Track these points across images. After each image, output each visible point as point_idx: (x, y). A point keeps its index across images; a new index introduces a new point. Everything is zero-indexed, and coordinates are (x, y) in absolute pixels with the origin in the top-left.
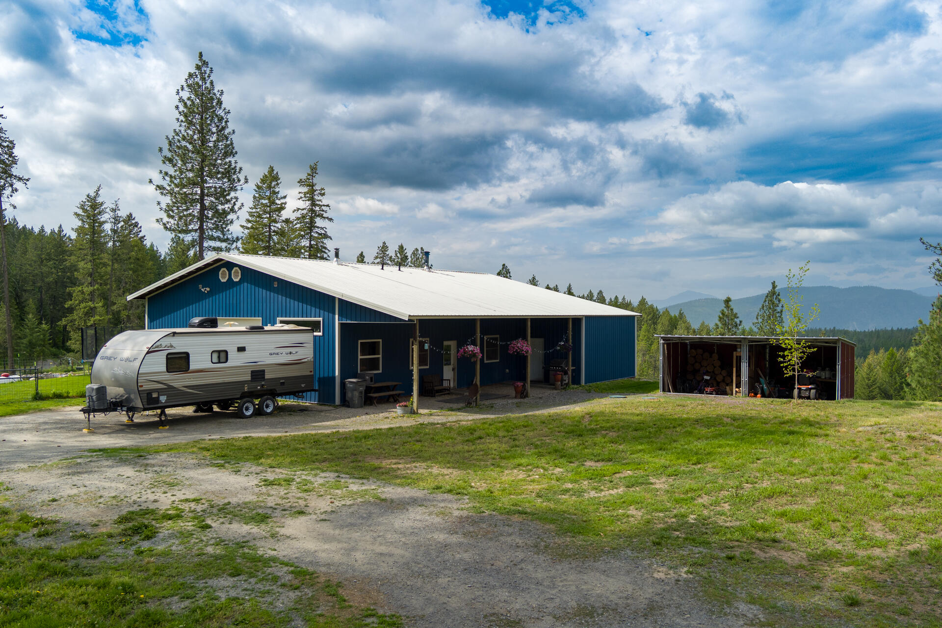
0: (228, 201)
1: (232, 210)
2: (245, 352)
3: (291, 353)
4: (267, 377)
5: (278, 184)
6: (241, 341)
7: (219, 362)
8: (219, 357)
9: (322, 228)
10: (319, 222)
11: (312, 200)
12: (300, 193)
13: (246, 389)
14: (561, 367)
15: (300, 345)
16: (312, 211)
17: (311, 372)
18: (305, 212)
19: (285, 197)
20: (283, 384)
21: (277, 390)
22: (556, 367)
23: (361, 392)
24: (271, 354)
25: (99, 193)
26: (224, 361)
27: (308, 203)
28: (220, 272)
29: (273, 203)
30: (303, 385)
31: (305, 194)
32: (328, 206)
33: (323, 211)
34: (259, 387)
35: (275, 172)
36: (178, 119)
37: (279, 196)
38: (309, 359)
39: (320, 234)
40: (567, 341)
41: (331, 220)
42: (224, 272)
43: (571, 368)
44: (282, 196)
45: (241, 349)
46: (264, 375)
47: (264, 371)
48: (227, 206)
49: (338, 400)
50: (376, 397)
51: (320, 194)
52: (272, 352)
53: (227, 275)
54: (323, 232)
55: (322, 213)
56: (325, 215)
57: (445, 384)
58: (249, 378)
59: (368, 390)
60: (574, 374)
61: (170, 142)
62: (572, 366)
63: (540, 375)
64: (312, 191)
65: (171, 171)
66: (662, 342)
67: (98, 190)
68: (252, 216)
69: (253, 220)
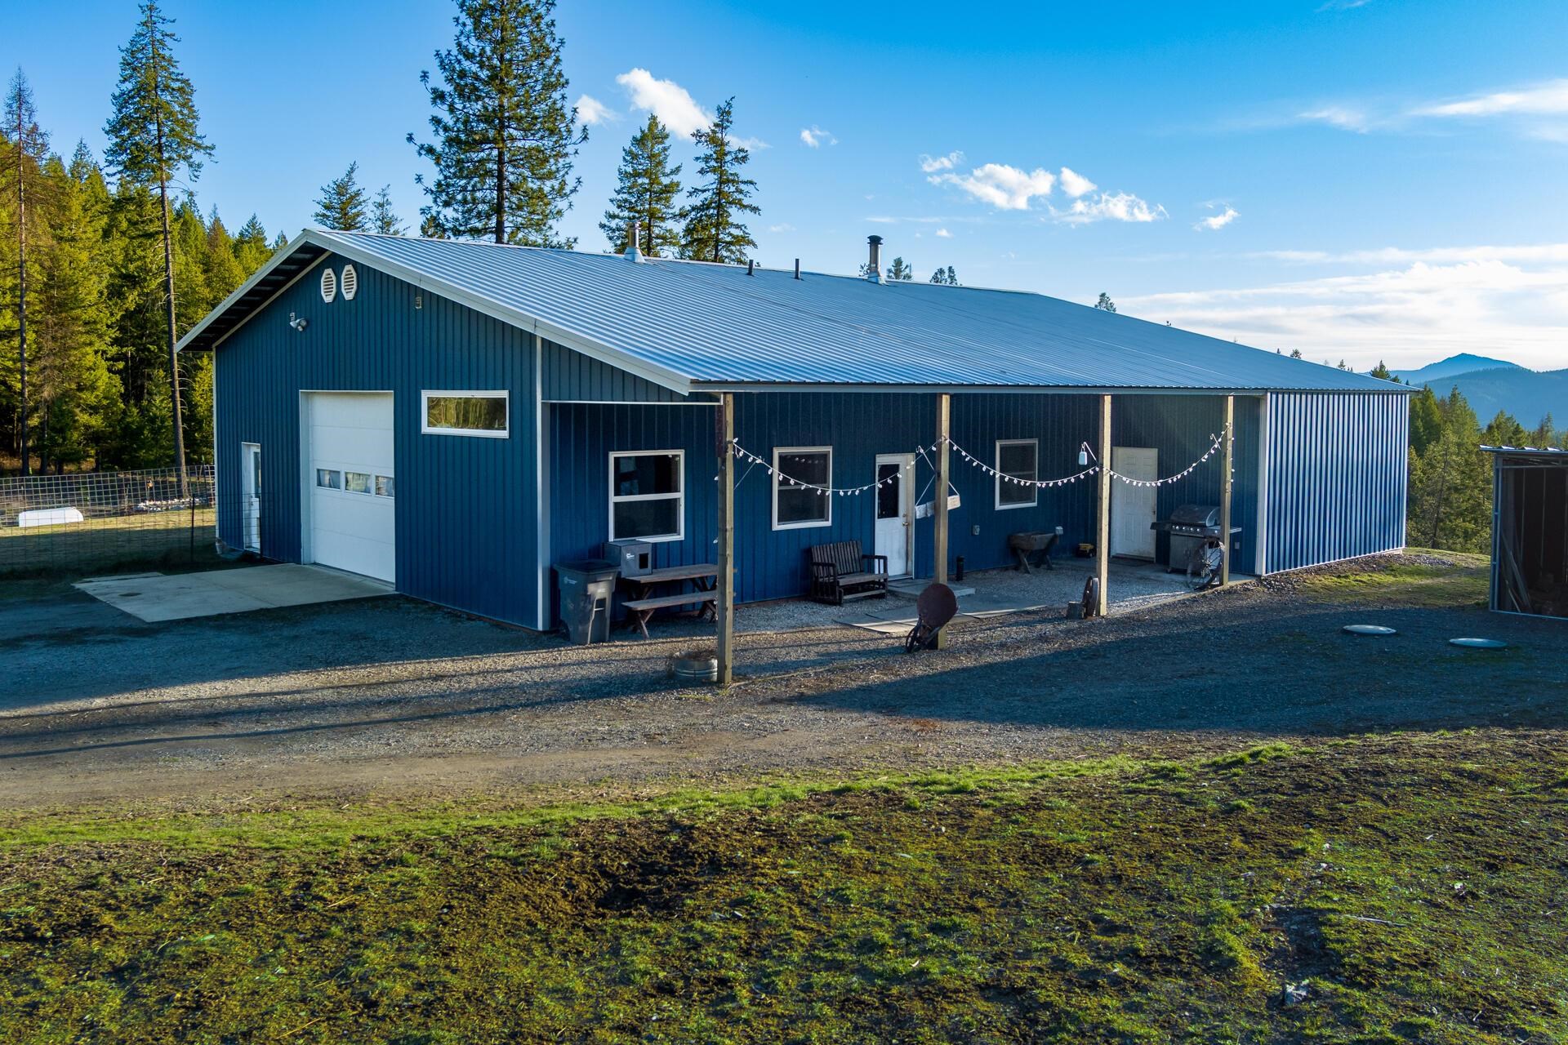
0: (550, 175)
1: (560, 192)
5: (665, 149)
9: (738, 227)
10: (735, 215)
11: (719, 170)
12: (697, 159)
14: (1203, 526)
16: (719, 193)
18: (708, 195)
22: (1188, 525)
23: (601, 601)
25: (353, 175)
27: (711, 177)
28: (323, 280)
29: (655, 181)
31: (707, 159)
32: (751, 183)
33: (741, 192)
35: (660, 127)
36: (457, 20)
37: (667, 170)
39: (734, 237)
41: (755, 209)
42: (328, 278)
44: (673, 167)
49: (542, 621)
50: (645, 613)
51: (737, 159)
53: (334, 285)
54: (741, 233)
55: (741, 196)
56: (746, 202)
60: (1237, 546)
61: (442, 62)
64: (721, 156)
65: (448, 119)
66: (1492, 464)
67: (352, 170)
68: (619, 207)
69: (621, 214)
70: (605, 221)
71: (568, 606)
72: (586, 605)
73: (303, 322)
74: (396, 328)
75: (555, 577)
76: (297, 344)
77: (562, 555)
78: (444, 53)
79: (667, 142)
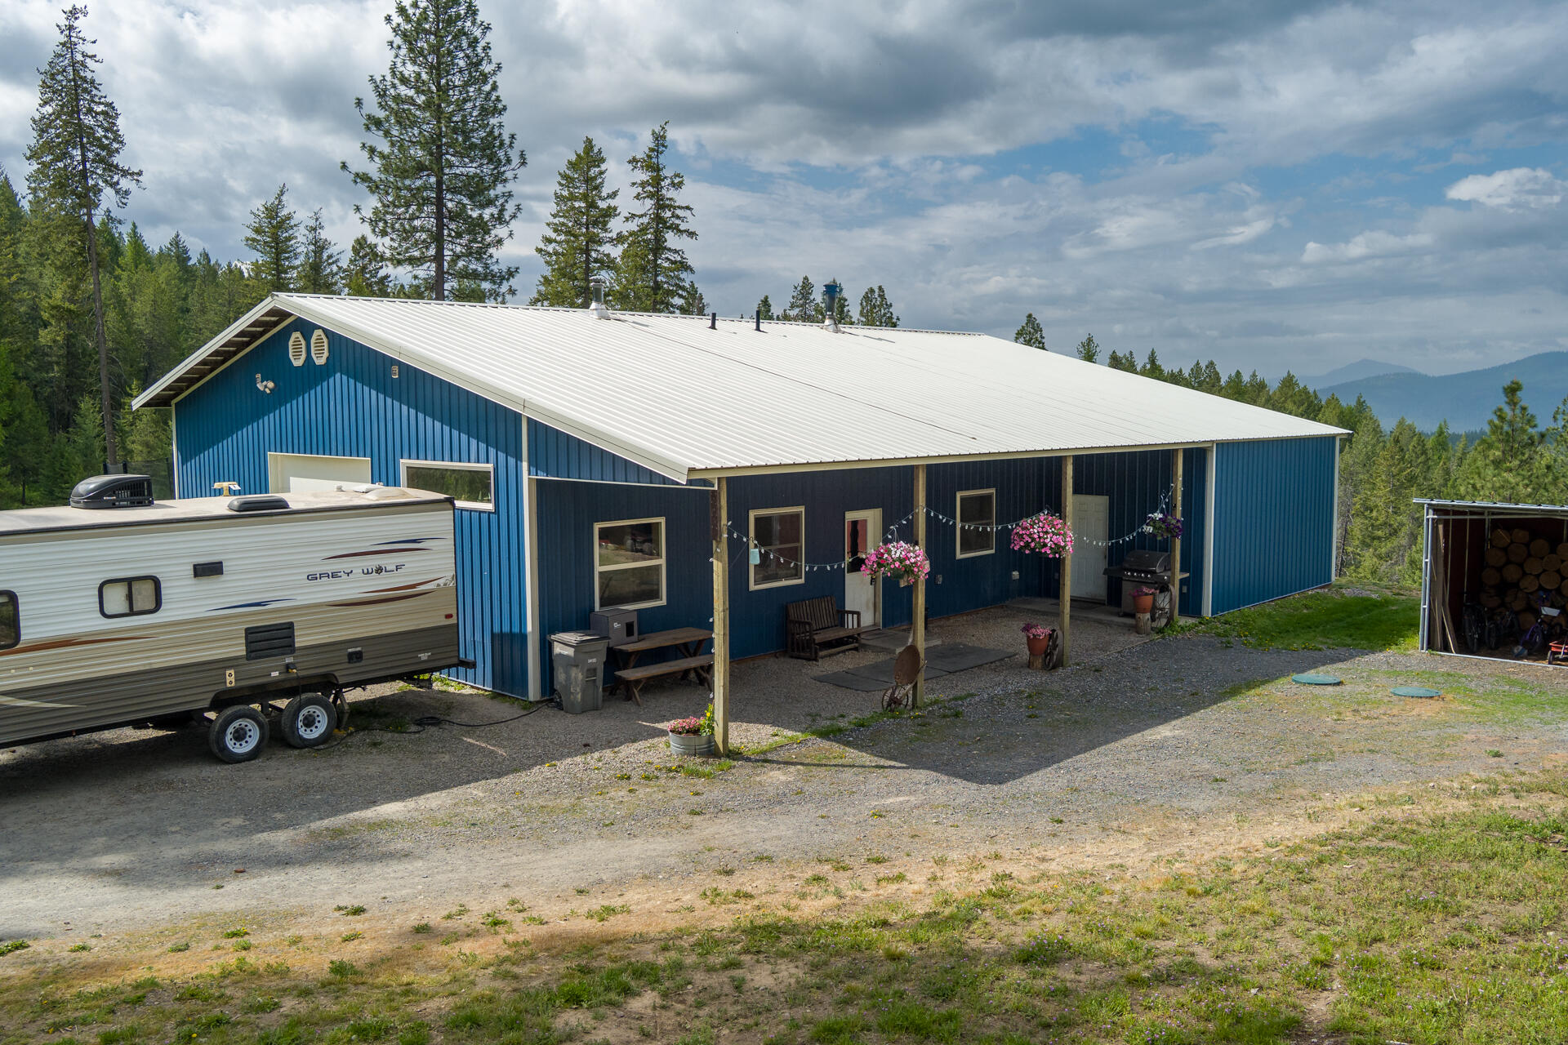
0: (490, 203)
1: (500, 219)
2: (223, 578)
3: (379, 570)
4: (300, 642)
5: (602, 173)
6: (206, 546)
7: (132, 612)
8: (130, 597)
9: (676, 252)
10: (672, 240)
11: (656, 195)
12: (634, 184)
13: (231, 679)
14: (1153, 573)
15: (412, 544)
16: (658, 219)
17: (449, 616)
18: (645, 220)
19: (614, 195)
20: (355, 657)
21: (336, 674)
22: (1139, 572)
23: (592, 671)
24: (312, 577)
25: (284, 198)
26: (152, 606)
27: (649, 203)
28: (291, 343)
29: (592, 205)
30: (424, 656)
31: (643, 184)
32: (688, 208)
33: (678, 217)
34: (275, 674)
35: (596, 150)
36: (391, 43)
37: (604, 194)
38: (441, 582)
39: (673, 262)
40: (1170, 509)
41: (692, 234)
42: (297, 341)
43: (1179, 576)
44: (610, 192)
45: (208, 570)
46: (292, 637)
47: (290, 625)
48: (487, 213)
49: (533, 691)
50: (638, 682)
51: (673, 184)
52: (317, 570)
53: (304, 350)
54: (679, 259)
55: (677, 222)
56: (682, 227)
57: (851, 622)
58: (240, 650)
59: (616, 659)
60: (1185, 590)
61: (377, 87)
62: (1182, 570)
63: (1096, 587)
64: (657, 181)
65: (384, 147)
66: (1431, 516)
67: (282, 193)
68: (556, 231)
69: (558, 238)
70: (541, 245)
71: (560, 676)
72: (578, 675)
73: (271, 385)
74: (371, 396)
75: (546, 647)
76: (263, 406)
77: (550, 625)
78: (378, 79)
79: (603, 167)
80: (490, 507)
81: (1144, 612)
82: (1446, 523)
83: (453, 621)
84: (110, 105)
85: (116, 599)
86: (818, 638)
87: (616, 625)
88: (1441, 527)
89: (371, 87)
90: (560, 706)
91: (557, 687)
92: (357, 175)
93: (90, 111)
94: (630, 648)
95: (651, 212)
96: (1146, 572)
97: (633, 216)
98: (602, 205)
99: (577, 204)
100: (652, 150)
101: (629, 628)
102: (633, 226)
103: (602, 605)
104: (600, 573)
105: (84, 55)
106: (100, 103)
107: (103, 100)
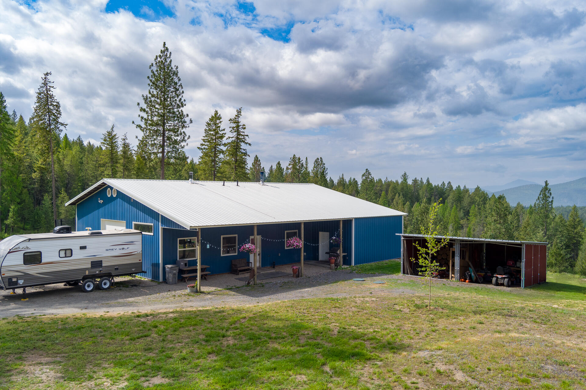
1: (184, 140)
2: (86, 249)
3: (123, 249)
4: (104, 265)
5: (221, 122)
6: (83, 242)
7: (66, 257)
8: (65, 253)
9: (244, 150)
11: (238, 131)
12: (230, 127)
13: (87, 273)
14: (337, 253)
15: (131, 243)
16: (237, 138)
17: (140, 260)
18: (234, 139)
20: (117, 269)
21: (112, 273)
22: (333, 253)
23: (175, 274)
24: (107, 250)
25: (113, 129)
26: (70, 256)
27: (235, 133)
28: (107, 191)
30: (133, 270)
31: (233, 128)
32: (247, 135)
34: (97, 272)
36: (149, 85)
37: (221, 129)
38: (138, 252)
39: (243, 153)
40: (338, 236)
41: (249, 144)
42: (109, 191)
43: (342, 254)
44: (223, 129)
45: (83, 248)
46: (102, 264)
47: (101, 261)
48: (179, 138)
49: (161, 279)
50: (186, 277)
51: (242, 128)
52: (108, 248)
53: (110, 193)
55: (244, 140)
56: (246, 142)
58: (89, 266)
59: (181, 272)
60: (345, 258)
64: (238, 126)
65: (145, 116)
66: (403, 238)
68: (204, 141)
69: (205, 144)
70: (200, 147)
71: (167, 276)
72: (171, 275)
73: (102, 201)
74: (126, 205)
75: (164, 268)
76: (100, 206)
77: (165, 263)
78: (145, 96)
79: (221, 120)
80: (152, 234)
81: (332, 264)
82: (406, 240)
83: (141, 261)
84: (58, 103)
85: (62, 254)
86: (239, 269)
87: (182, 263)
88: (405, 241)
89: (142, 98)
90: (167, 283)
91: (166, 278)
92: (137, 126)
93: (52, 105)
94: (185, 269)
95: (235, 136)
96: (335, 253)
97: (229, 137)
98: (221, 133)
99: (211, 133)
100: (236, 116)
101: (186, 265)
102: (230, 140)
103: (179, 259)
104: (179, 251)
105: (50, 86)
106: (55, 102)
107: (56, 101)
